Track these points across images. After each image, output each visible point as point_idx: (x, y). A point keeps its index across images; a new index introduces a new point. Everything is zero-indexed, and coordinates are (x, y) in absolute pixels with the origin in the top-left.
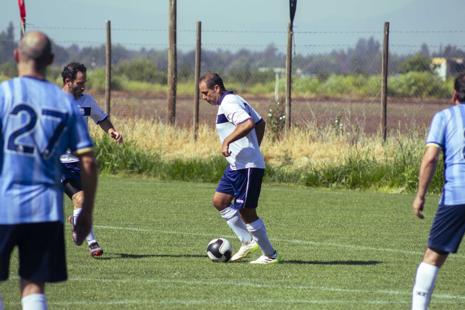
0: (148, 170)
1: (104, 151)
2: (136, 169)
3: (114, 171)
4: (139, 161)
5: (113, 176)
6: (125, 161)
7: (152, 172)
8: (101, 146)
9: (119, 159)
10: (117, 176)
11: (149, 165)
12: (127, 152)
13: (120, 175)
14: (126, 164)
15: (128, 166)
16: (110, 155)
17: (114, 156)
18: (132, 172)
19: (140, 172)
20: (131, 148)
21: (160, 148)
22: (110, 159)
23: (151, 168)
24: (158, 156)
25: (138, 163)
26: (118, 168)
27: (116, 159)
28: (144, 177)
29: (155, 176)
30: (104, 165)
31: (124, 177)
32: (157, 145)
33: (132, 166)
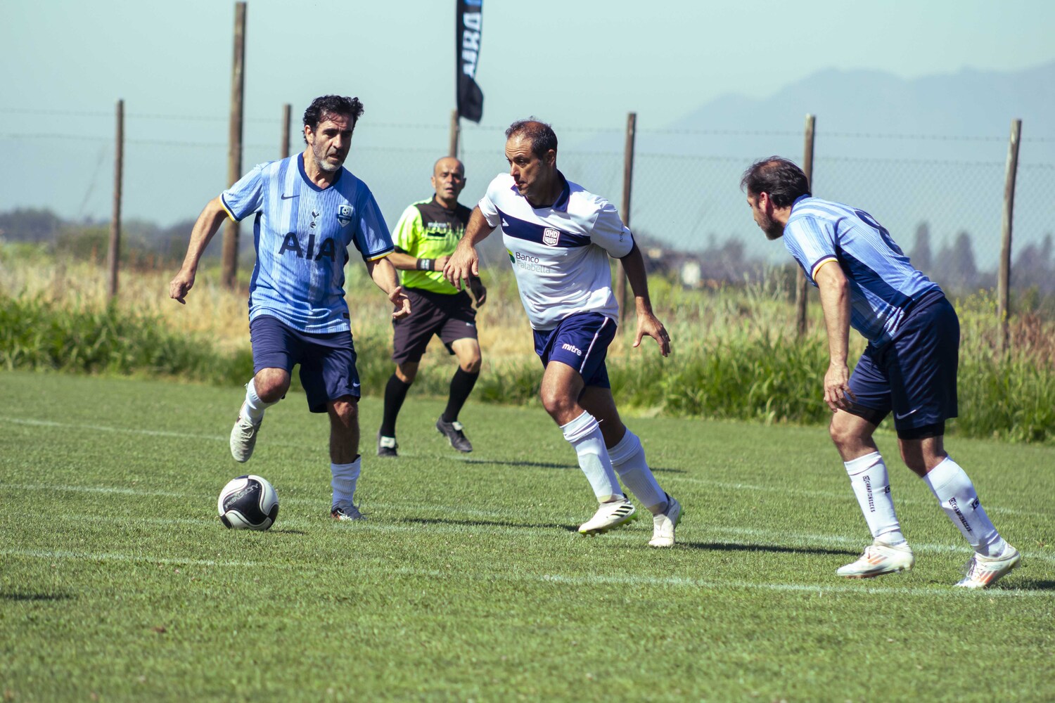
0: (189, 368)
1: (109, 333)
2: (167, 366)
3: (126, 368)
4: (173, 351)
5: (123, 377)
6: (148, 351)
7: (197, 373)
8: (104, 324)
9: (137, 348)
10: (132, 378)
11: (191, 359)
12: (151, 335)
13: (138, 375)
14: (149, 356)
15: (153, 360)
16: (120, 339)
17: (126, 342)
18: (159, 372)
19: (175, 371)
20: (159, 329)
21: (211, 330)
22: (118, 347)
23: (195, 365)
24: (207, 344)
25: (171, 356)
26: (134, 364)
27: (131, 347)
28: (182, 380)
29: (203, 379)
30: (109, 359)
31: (145, 380)
32: (203, 326)
33: (161, 361)
